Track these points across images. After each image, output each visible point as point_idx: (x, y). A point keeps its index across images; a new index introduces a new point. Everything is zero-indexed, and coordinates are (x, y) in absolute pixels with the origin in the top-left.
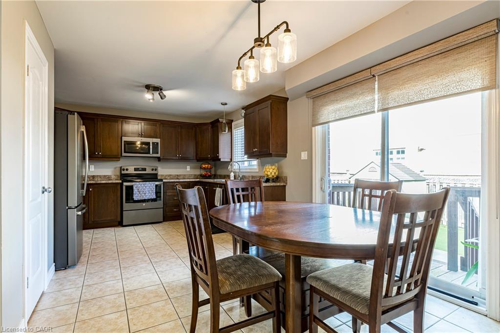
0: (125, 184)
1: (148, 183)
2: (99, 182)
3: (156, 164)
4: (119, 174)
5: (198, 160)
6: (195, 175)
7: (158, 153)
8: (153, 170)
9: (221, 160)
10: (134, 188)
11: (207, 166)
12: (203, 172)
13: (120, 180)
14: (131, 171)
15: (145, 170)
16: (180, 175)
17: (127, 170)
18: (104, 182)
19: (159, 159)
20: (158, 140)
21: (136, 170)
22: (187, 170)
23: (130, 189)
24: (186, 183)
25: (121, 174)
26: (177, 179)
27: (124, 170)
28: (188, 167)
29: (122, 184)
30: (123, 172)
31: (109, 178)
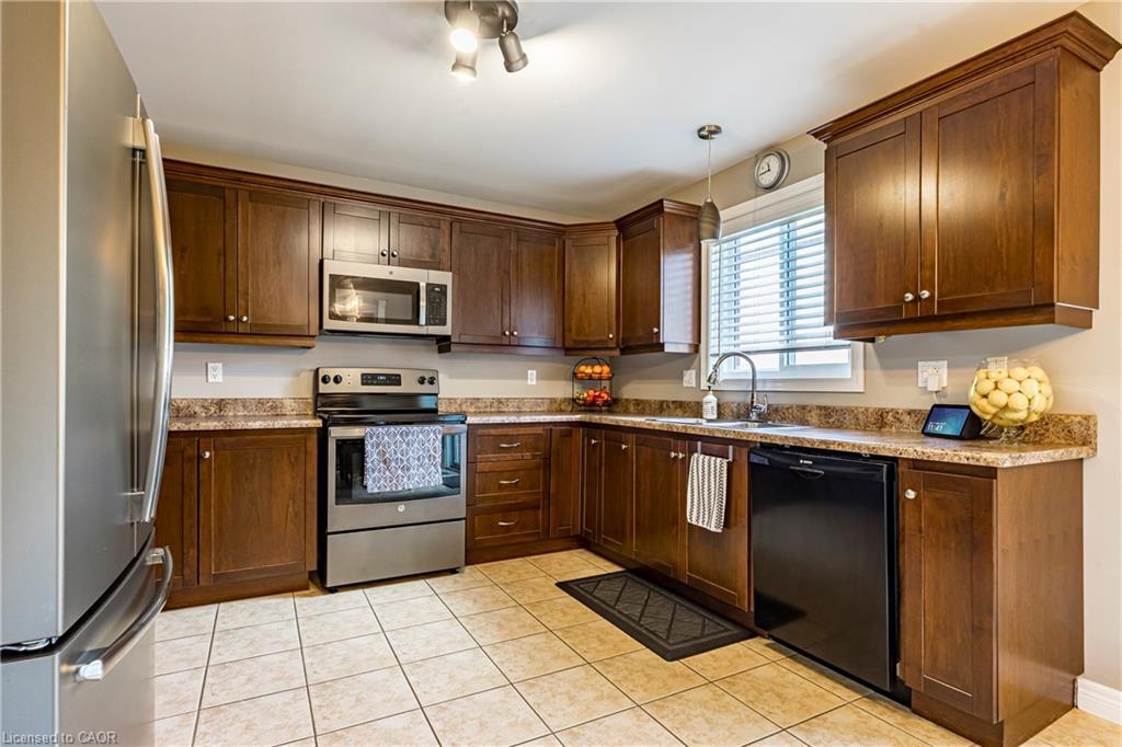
0: (337, 433)
1: (415, 428)
2: (240, 425)
3: (430, 360)
4: (308, 394)
6: (553, 401)
7: (444, 323)
8: (422, 381)
9: (668, 349)
10: (368, 448)
11: (597, 369)
12: (584, 392)
13: (316, 414)
14: (351, 382)
15: (395, 380)
16: (507, 399)
17: (337, 380)
18: (257, 425)
19: (443, 344)
20: (444, 278)
21: (367, 379)
22: (529, 382)
23: (353, 453)
24: (539, 430)
25: (317, 395)
26: (500, 413)
27: (325, 380)
28: (532, 373)
29: (323, 434)
30: (323, 388)
31: (274, 408)
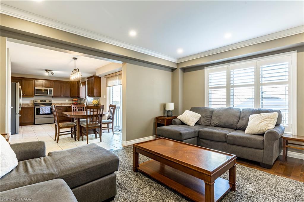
0: (36, 107)
1: (47, 107)
2: (24, 106)
3: (51, 99)
4: (33, 103)
5: (71, 97)
6: (70, 104)
7: (52, 94)
8: (49, 101)
9: (81, 97)
10: (40, 109)
11: (75, 100)
12: (74, 102)
13: (34, 105)
14: (39, 102)
15: (46, 101)
16: (63, 103)
17: (37, 101)
18: (26, 106)
19: (52, 97)
20: (52, 89)
21: (41, 101)
23: (38, 110)
24: (65, 107)
25: (34, 103)
26: (61, 105)
27: (35, 101)
28: (67, 101)
29: (34, 107)
30: (35, 102)
31: (28, 105)
